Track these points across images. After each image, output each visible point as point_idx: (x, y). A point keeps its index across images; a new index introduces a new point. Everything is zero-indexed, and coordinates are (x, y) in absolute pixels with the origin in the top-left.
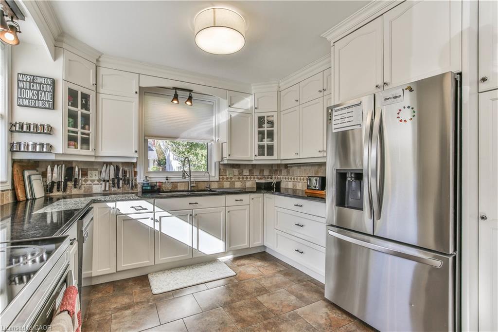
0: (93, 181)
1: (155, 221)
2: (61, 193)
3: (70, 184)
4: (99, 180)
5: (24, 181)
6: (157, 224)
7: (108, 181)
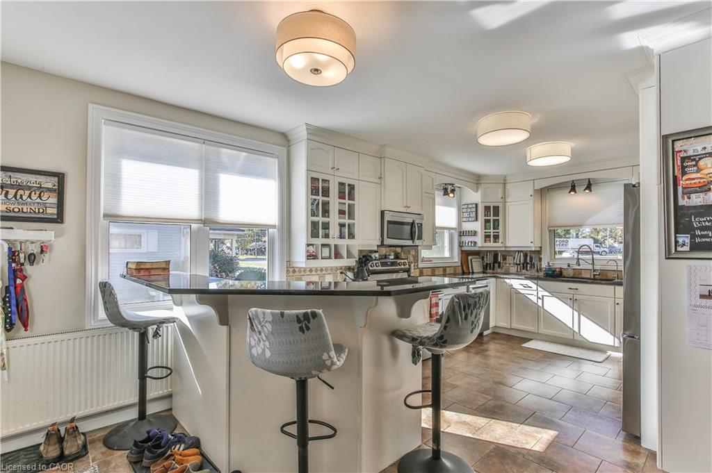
0: (510, 264)
1: (538, 298)
2: (491, 271)
3: (496, 265)
4: (514, 264)
5: (468, 262)
6: (540, 301)
7: (519, 264)
